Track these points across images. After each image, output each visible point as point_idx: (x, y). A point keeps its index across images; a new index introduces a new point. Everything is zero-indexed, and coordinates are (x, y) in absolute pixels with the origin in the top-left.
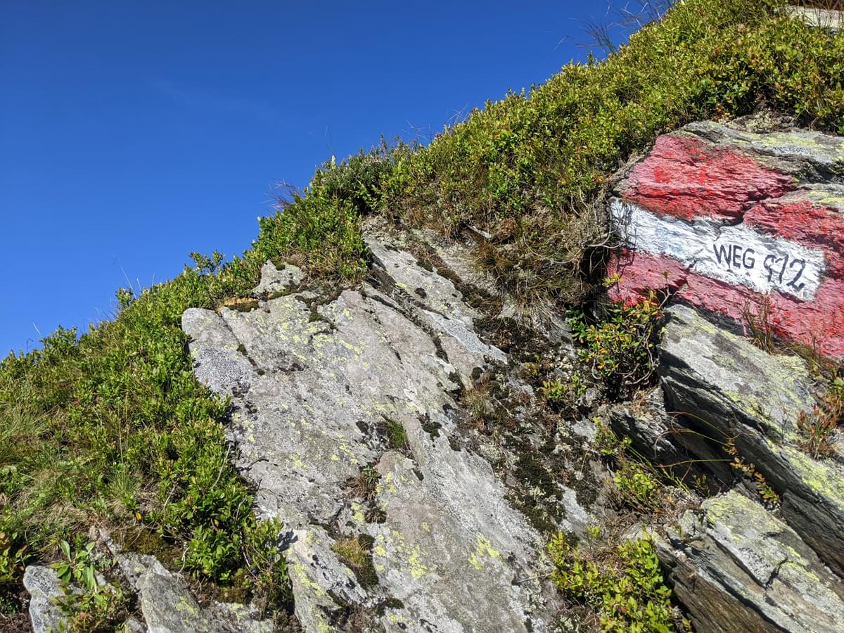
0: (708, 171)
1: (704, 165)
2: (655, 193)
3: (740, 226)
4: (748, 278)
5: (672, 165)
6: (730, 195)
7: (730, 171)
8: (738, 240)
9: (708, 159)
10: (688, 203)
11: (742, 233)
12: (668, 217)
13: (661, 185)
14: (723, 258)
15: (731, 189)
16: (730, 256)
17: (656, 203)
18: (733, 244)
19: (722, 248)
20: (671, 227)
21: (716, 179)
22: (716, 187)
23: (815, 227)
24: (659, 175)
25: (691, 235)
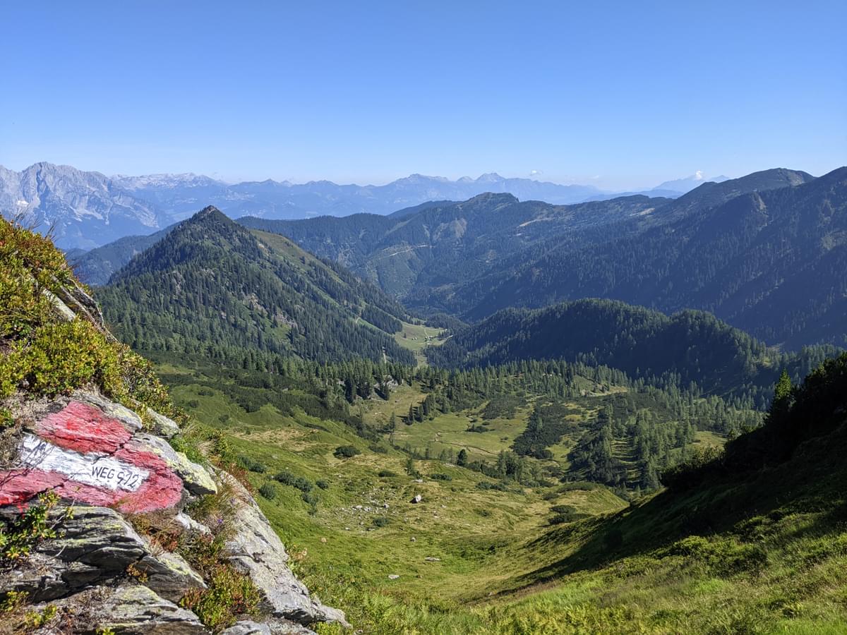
0: (101, 428)
1: (99, 424)
2: (69, 437)
3: (112, 458)
4: (108, 483)
5: (78, 420)
6: (111, 443)
7: (112, 430)
8: (108, 465)
9: (101, 422)
10: (87, 444)
11: (112, 462)
12: (70, 451)
13: (70, 432)
14: (96, 474)
15: (113, 441)
16: (100, 473)
17: (65, 442)
18: (103, 467)
19: (97, 468)
20: (69, 457)
21: (105, 433)
22: (105, 438)
23: (151, 463)
24: (69, 425)
25: (82, 462)
